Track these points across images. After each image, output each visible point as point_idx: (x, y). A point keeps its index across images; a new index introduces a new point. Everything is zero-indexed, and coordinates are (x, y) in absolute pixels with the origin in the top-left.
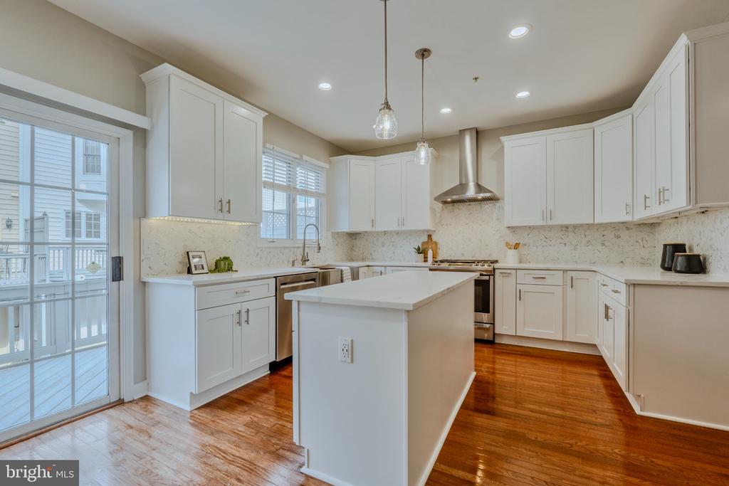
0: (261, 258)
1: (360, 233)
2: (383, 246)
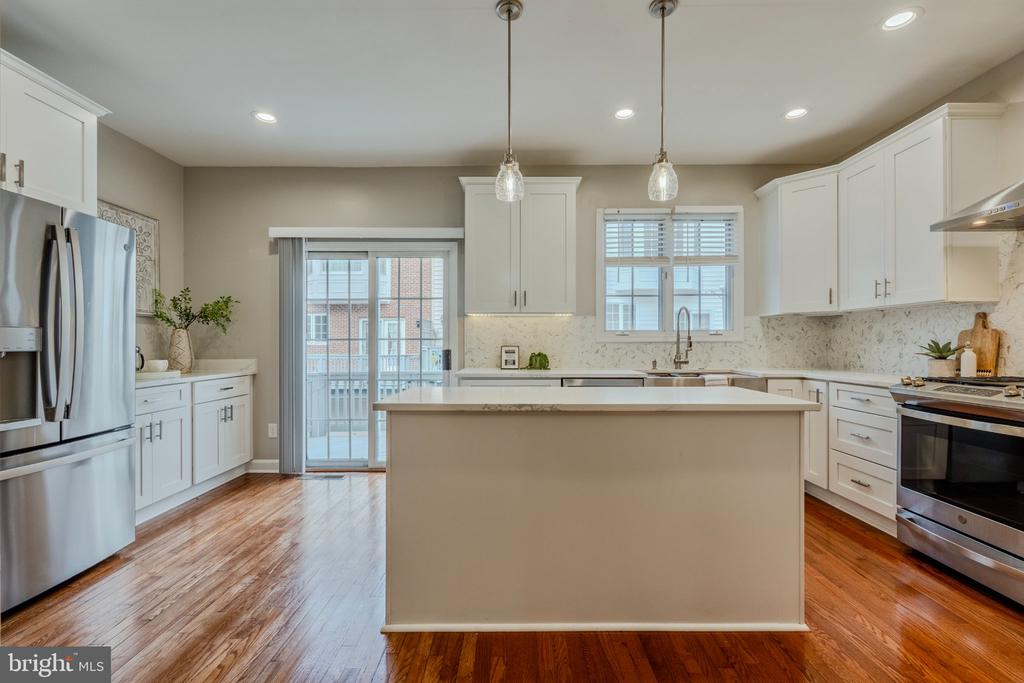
0: (603, 356)
1: (841, 316)
2: (880, 341)
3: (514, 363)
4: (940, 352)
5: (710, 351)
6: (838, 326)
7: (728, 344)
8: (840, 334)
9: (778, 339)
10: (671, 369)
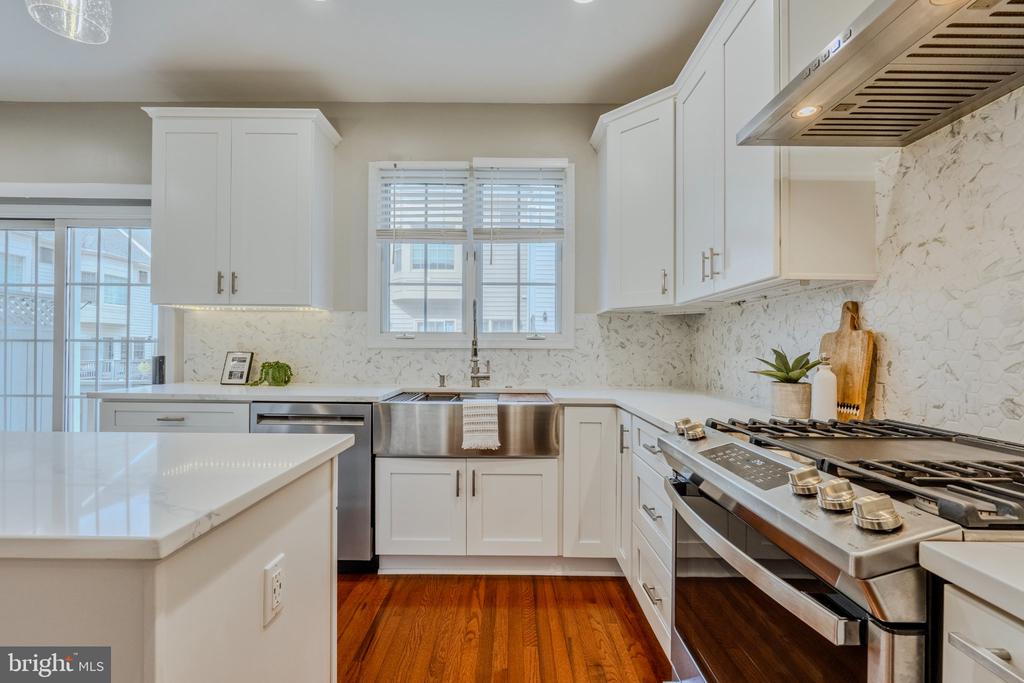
0: (377, 367)
2: (738, 350)
3: (241, 377)
4: (790, 372)
5: (526, 362)
6: (701, 328)
7: (552, 353)
8: (705, 339)
9: (623, 346)
10: (464, 386)
